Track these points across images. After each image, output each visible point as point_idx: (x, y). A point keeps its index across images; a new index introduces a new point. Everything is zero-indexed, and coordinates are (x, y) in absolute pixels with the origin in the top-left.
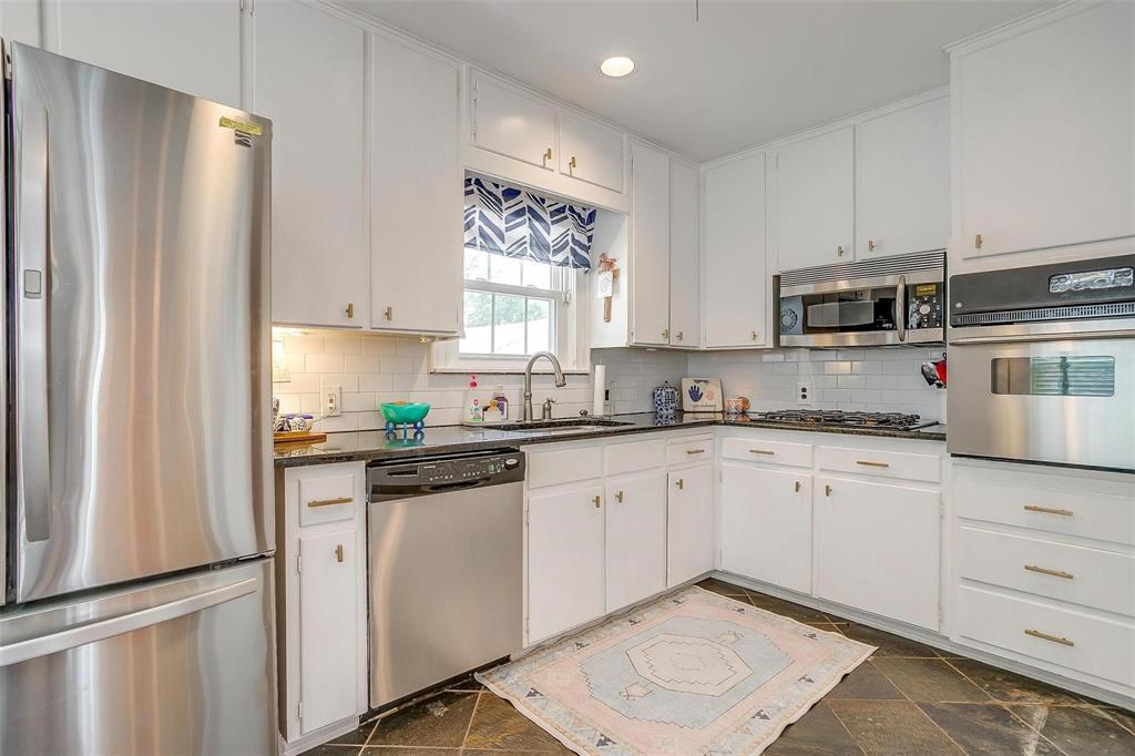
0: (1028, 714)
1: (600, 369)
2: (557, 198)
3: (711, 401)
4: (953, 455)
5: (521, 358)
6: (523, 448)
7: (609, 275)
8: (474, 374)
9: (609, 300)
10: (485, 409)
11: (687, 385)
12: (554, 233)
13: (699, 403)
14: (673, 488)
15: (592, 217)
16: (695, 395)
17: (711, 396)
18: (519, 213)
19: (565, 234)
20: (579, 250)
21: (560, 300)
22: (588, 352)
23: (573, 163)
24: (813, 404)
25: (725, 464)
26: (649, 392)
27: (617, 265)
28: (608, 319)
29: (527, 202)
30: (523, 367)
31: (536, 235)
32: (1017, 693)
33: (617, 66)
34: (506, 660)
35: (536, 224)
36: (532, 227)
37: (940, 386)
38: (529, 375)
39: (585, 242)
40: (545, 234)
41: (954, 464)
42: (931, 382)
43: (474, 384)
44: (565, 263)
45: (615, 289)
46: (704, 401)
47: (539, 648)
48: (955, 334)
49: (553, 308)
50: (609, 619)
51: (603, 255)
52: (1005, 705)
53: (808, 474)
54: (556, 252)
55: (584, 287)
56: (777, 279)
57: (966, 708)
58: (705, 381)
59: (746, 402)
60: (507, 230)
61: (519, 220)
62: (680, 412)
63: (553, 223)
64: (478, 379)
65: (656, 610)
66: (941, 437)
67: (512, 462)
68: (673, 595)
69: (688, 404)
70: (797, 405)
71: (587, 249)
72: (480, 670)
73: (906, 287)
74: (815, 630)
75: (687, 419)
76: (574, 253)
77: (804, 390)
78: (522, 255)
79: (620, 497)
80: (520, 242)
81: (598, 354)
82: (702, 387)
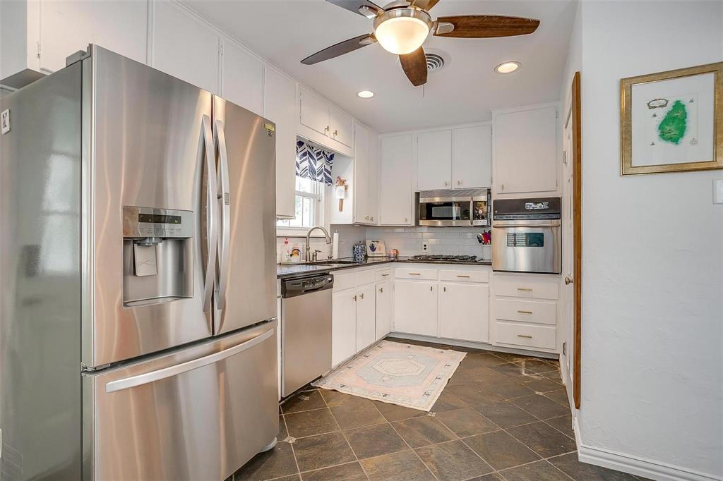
0: (520, 364)
1: (336, 235)
2: (319, 146)
3: (381, 251)
4: (494, 271)
5: (306, 229)
6: (330, 273)
7: (343, 188)
8: (287, 238)
9: (341, 201)
10: (291, 255)
11: (369, 243)
12: (318, 165)
13: (375, 252)
14: (378, 292)
15: (332, 157)
16: (373, 249)
17: (380, 250)
18: (304, 154)
19: (322, 166)
20: (328, 175)
21: (316, 198)
22: (329, 226)
23: (336, 133)
24: (429, 252)
25: (396, 281)
26: (352, 247)
27: (346, 183)
28: (341, 209)
29: (307, 149)
30: (305, 234)
31: (311, 166)
32: (516, 359)
33: (366, 94)
34: (321, 377)
35: (311, 160)
36: (309, 162)
37: (483, 244)
38: (307, 238)
39: (329, 169)
40: (314, 165)
41: (495, 275)
42: (480, 242)
43: (286, 243)
44: (321, 181)
45: (346, 195)
46: (377, 251)
47: (339, 367)
48: (494, 223)
49: (312, 203)
50: (355, 357)
51: (339, 177)
52: (513, 363)
53: (436, 283)
54: (319, 174)
55: (328, 193)
56: (418, 194)
57: (502, 365)
58: (377, 242)
59: (397, 252)
60: (301, 163)
61: (305, 158)
62: (366, 257)
63: (318, 160)
64: (289, 240)
65: (373, 351)
66: (490, 264)
67: (330, 279)
68: (377, 344)
69: (370, 253)
70: (423, 253)
71: (330, 173)
72: (312, 382)
73: (474, 202)
74: (442, 350)
75: (369, 260)
76: (326, 176)
77: (425, 246)
78: (305, 176)
79: (362, 296)
80: (305, 170)
81: (334, 227)
82: (376, 245)
